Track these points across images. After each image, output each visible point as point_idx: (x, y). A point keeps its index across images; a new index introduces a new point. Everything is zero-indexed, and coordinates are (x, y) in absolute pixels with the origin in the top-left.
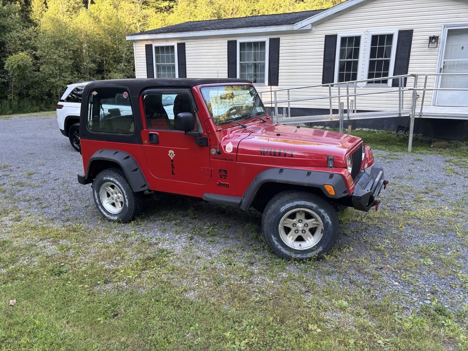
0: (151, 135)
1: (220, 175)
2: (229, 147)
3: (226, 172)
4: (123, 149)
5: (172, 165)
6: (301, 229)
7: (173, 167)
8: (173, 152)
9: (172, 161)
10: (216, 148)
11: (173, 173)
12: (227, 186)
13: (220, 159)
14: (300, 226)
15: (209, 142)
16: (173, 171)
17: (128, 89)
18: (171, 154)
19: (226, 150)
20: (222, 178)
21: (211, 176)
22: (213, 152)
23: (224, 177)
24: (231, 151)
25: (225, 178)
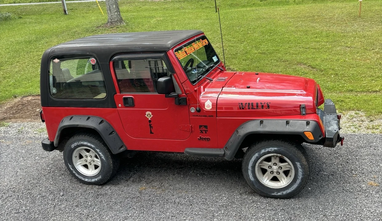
0: (126, 99)
1: (201, 130)
2: (208, 105)
3: (206, 127)
4: (96, 114)
5: (150, 125)
6: (275, 171)
7: (151, 127)
8: (150, 113)
9: (150, 121)
10: (195, 107)
11: (151, 133)
12: (208, 139)
13: (200, 116)
14: (275, 168)
15: (188, 102)
16: (151, 131)
17: (95, 55)
18: (149, 115)
19: (206, 108)
20: (202, 133)
21: (192, 132)
22: (193, 110)
23: (204, 132)
24: (211, 108)
25: (206, 133)
